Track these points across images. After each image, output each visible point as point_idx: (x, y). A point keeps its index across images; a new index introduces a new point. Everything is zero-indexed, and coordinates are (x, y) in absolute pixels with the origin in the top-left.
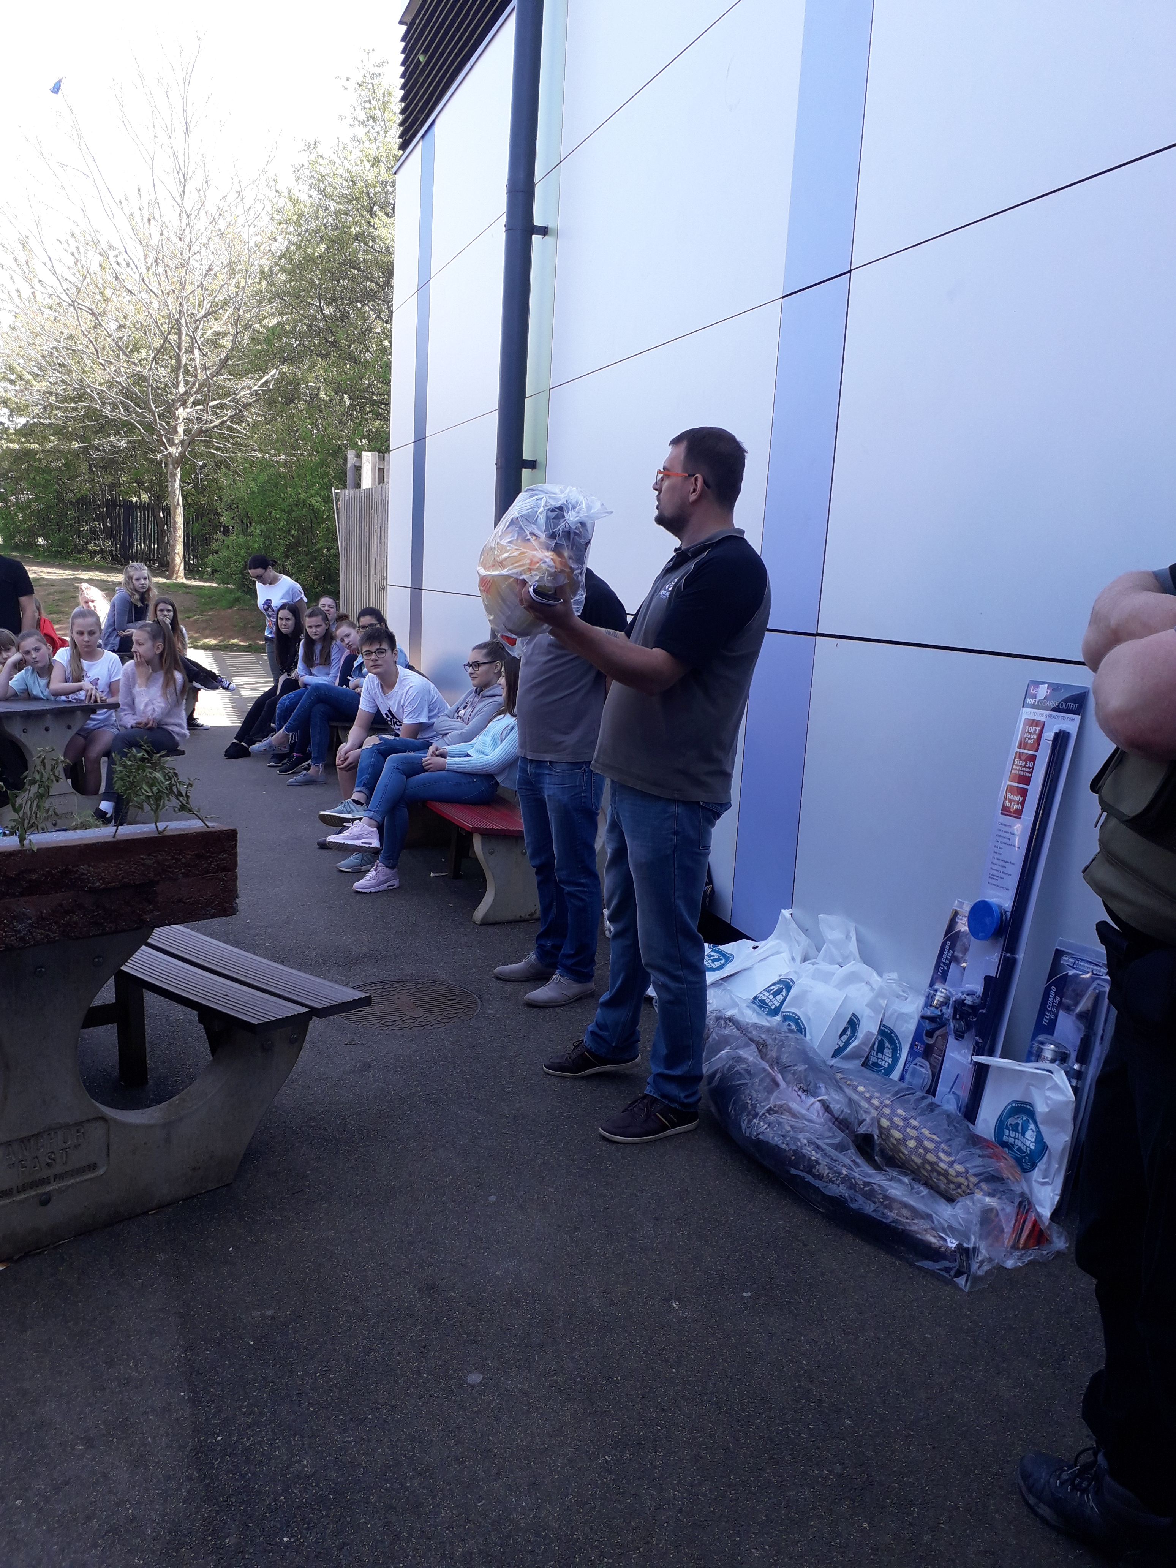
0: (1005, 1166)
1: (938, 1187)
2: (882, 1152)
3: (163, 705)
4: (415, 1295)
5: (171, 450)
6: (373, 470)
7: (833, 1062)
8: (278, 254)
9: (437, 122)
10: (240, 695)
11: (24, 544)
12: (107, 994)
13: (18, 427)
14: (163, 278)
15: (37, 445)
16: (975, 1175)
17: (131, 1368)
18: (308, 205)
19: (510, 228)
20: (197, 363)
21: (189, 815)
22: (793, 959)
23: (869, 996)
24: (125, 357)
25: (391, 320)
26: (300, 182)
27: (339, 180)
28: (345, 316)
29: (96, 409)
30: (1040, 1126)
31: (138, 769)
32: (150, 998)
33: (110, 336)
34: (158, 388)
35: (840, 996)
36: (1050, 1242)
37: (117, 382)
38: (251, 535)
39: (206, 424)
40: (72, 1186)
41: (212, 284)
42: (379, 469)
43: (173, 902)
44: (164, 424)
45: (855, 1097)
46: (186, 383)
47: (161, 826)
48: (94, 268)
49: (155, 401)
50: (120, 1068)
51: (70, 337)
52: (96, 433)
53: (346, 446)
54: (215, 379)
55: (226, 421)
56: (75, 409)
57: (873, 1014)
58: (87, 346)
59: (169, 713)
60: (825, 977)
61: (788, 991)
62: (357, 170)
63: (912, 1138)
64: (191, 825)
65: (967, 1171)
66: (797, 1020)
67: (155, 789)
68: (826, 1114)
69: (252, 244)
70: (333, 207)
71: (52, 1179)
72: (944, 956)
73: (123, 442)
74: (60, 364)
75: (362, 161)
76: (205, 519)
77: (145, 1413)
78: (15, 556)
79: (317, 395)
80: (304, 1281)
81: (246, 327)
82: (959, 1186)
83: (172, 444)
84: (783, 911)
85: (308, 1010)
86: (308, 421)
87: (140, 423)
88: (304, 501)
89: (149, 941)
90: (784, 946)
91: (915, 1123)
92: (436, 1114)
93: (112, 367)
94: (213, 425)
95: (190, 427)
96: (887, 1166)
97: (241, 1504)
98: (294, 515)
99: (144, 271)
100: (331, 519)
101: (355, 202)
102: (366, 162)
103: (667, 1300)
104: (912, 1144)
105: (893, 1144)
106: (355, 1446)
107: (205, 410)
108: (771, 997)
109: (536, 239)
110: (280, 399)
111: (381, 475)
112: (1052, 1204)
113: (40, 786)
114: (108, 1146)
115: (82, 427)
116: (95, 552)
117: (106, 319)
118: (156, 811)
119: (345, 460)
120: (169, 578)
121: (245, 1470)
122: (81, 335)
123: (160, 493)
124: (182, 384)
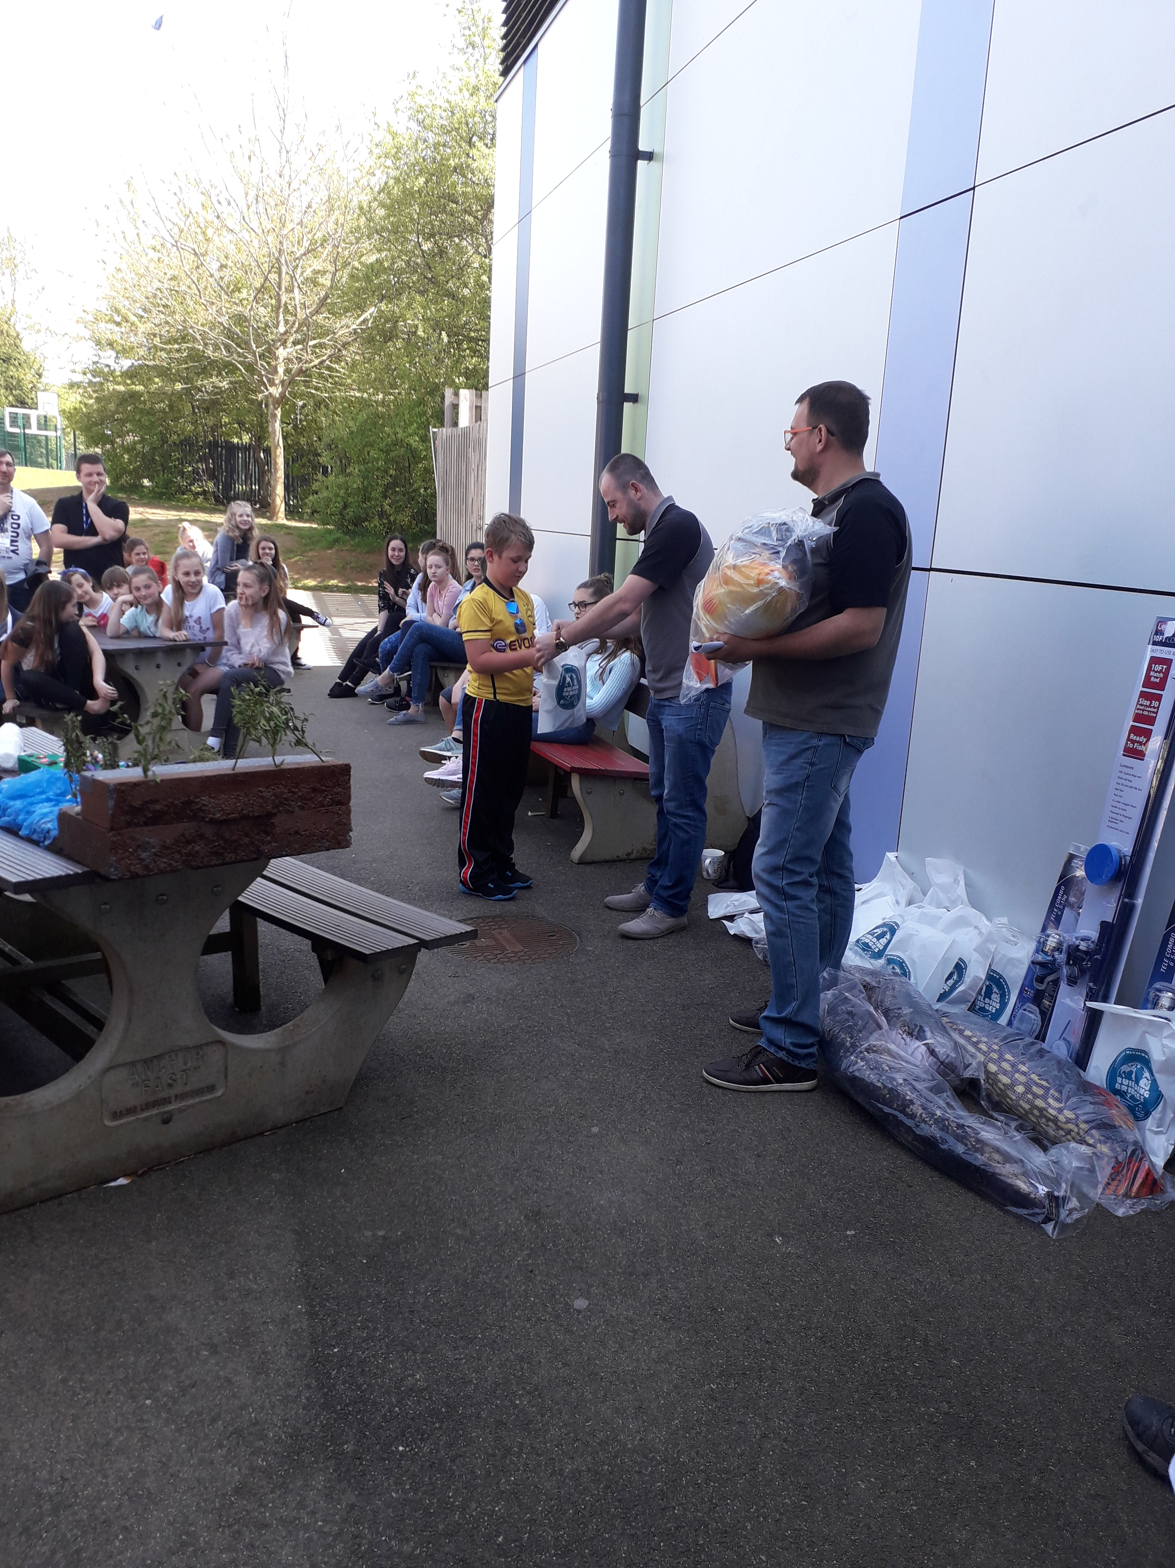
0: (1118, 1114)
1: (1046, 1132)
2: (989, 1097)
3: (268, 645)
4: (521, 1221)
5: (272, 390)
6: (471, 408)
7: (938, 1006)
8: (377, 189)
9: (539, 45)
10: (340, 635)
11: (131, 485)
12: (223, 924)
13: (125, 368)
14: (264, 216)
15: (142, 387)
16: (1087, 1122)
17: (250, 1280)
18: (407, 138)
19: (615, 154)
20: (297, 302)
21: (305, 749)
22: (897, 902)
23: (977, 941)
24: (226, 297)
25: (490, 253)
26: (399, 113)
27: (438, 111)
28: (442, 252)
29: (199, 350)
30: (1155, 1074)
31: (256, 704)
32: (263, 926)
33: (212, 276)
34: (259, 327)
35: (948, 939)
36: (1163, 1192)
37: (219, 323)
38: (349, 474)
39: (306, 363)
40: (192, 1106)
41: (311, 221)
42: (477, 407)
43: (290, 834)
44: (265, 364)
45: (962, 1041)
46: (286, 322)
47: (278, 759)
48: (196, 208)
49: (256, 342)
50: (235, 994)
51: (174, 278)
52: (198, 374)
53: (444, 384)
54: (314, 318)
55: (325, 361)
56: (178, 351)
57: (981, 959)
58: (189, 287)
59: (274, 652)
60: (932, 921)
61: (893, 935)
62: (456, 99)
63: (1021, 1083)
64: (306, 759)
65: (1077, 1117)
66: (901, 964)
67: (272, 723)
68: (931, 1058)
69: (351, 180)
70: (432, 138)
71: (173, 1099)
72: (1058, 901)
73: (225, 383)
74: (163, 306)
75: (461, 90)
76: (304, 460)
77: (265, 1322)
78: (122, 498)
79: (415, 333)
80: (414, 1203)
81: (346, 264)
82: (1069, 1132)
83: (272, 383)
84: (888, 854)
85: (416, 941)
86: (406, 359)
87: (241, 363)
88: (402, 441)
89: (265, 873)
90: (887, 888)
91: (1024, 1068)
92: (539, 1046)
93: (214, 307)
94: (312, 364)
95: (290, 366)
96: (993, 1110)
97: (359, 1412)
98: (392, 454)
99: (245, 210)
100: (426, 458)
101: (454, 133)
102: (465, 90)
103: (770, 1235)
104: (1020, 1089)
105: (1000, 1089)
106: (466, 1363)
107: (304, 349)
108: (875, 940)
109: (641, 164)
110: (378, 338)
111: (478, 413)
112: (1166, 1153)
113: (162, 719)
114: (226, 1068)
115: (185, 368)
116: (198, 493)
117: (207, 258)
118: (273, 745)
119: (443, 397)
120: (270, 518)
121: (361, 1380)
122: (183, 275)
123: (261, 434)
124: (282, 324)
